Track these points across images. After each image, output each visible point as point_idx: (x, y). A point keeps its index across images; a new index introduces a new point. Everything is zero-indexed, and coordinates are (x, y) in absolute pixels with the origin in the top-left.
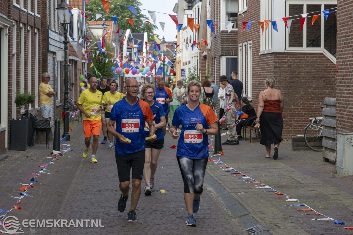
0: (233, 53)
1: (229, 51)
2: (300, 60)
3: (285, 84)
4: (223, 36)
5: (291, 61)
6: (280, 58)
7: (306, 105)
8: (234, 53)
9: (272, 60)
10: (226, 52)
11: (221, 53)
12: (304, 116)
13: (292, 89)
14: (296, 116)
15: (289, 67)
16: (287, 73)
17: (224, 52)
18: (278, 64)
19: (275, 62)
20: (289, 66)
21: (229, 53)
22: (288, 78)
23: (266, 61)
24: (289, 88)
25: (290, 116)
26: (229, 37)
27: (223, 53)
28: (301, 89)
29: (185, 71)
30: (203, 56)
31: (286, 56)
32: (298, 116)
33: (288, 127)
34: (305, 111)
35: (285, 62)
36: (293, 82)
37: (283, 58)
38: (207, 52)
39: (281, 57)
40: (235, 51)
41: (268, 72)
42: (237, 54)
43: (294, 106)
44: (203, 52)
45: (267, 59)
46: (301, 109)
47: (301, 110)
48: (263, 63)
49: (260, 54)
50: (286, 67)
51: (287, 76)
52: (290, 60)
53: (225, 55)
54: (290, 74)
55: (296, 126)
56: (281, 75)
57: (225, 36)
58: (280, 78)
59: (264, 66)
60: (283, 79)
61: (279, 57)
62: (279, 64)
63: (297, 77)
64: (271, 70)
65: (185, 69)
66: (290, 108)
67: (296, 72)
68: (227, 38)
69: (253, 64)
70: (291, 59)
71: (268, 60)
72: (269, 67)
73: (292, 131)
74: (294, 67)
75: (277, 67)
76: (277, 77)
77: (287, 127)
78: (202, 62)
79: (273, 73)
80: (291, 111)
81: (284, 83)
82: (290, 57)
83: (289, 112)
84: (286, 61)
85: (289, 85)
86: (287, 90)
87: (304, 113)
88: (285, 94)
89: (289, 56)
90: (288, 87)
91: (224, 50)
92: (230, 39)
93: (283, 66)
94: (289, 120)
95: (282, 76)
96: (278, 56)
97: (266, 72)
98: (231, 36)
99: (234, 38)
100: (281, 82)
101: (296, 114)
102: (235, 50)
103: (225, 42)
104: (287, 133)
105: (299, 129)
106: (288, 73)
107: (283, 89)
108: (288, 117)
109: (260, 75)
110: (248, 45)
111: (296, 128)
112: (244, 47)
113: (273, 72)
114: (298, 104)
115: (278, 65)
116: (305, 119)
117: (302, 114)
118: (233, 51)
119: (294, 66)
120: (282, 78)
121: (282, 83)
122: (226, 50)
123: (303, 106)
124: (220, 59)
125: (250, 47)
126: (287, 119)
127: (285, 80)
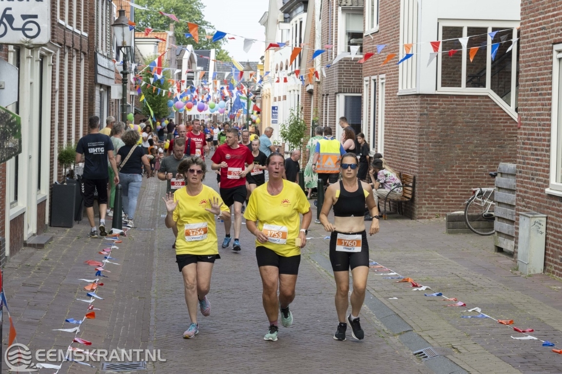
0: (354, 89)
1: (350, 86)
2: (457, 105)
3: (435, 139)
4: (342, 66)
5: (444, 106)
6: (429, 102)
7: (463, 169)
8: (357, 89)
9: (416, 104)
10: (345, 88)
11: (339, 89)
12: (461, 184)
13: (445, 146)
14: (450, 184)
15: (441, 115)
16: (438, 122)
17: (343, 87)
18: (425, 110)
19: (421, 107)
20: (442, 113)
21: (349, 89)
22: (439, 130)
23: (407, 104)
24: (440, 144)
25: (441, 184)
26: (349, 67)
27: (341, 89)
28: (456, 145)
29: (277, 110)
30: (307, 90)
31: (437, 99)
32: (453, 184)
33: (439, 199)
34: (462, 177)
35: (436, 108)
36: (447, 136)
37: (433, 102)
38: (314, 86)
39: (431, 101)
40: (357, 87)
41: (411, 121)
42: (361, 91)
43: (447, 170)
44: (308, 85)
45: (409, 103)
46: (456, 173)
47: (457, 176)
48: (402, 108)
49: (398, 94)
50: (437, 115)
51: (438, 127)
52: (442, 105)
53: (344, 93)
54: (443, 125)
55: (449, 197)
56: (429, 125)
57: (344, 66)
58: (428, 130)
59: (405, 111)
60: (432, 132)
61: (427, 100)
62: (427, 110)
63: (453, 129)
64: (415, 117)
65: (277, 107)
66: (441, 171)
67: (450, 122)
68: (346, 68)
69: (386, 108)
70: (445, 104)
71: (411, 104)
72: (412, 114)
73: (443, 204)
74: (448, 115)
75: (424, 114)
76: (424, 128)
77: (436, 199)
78: (305, 99)
79: (419, 123)
80: (442, 176)
81: (433, 137)
82: (443, 101)
83: (440, 178)
84: (437, 106)
85: (440, 140)
86: (438, 147)
87: (461, 179)
88: (435, 152)
89: (441, 99)
90: (439, 142)
91: (342, 85)
92: (352, 70)
93: (433, 113)
94: (440, 189)
95: (431, 127)
96: (425, 98)
97: (406, 121)
98: (353, 66)
99: (357, 69)
100: (430, 136)
101: (450, 180)
102: (358, 85)
103: (344, 74)
104: (436, 207)
105: (453, 202)
106: (439, 124)
107: (432, 146)
108: (439, 185)
109: (398, 124)
110: (380, 80)
111: (450, 201)
112: (373, 83)
113: (418, 121)
114: (453, 167)
115: (426, 112)
116: (462, 187)
117: (458, 180)
118: (354, 86)
119: (448, 113)
120: (431, 130)
121: (432, 137)
122: (345, 85)
123: (459, 170)
124: (335, 97)
125: (382, 83)
126: (437, 187)
127: (435, 132)
